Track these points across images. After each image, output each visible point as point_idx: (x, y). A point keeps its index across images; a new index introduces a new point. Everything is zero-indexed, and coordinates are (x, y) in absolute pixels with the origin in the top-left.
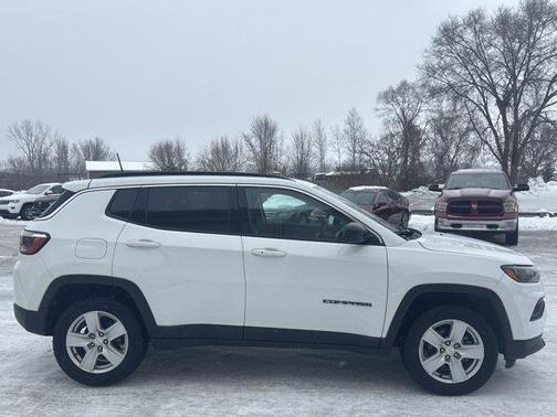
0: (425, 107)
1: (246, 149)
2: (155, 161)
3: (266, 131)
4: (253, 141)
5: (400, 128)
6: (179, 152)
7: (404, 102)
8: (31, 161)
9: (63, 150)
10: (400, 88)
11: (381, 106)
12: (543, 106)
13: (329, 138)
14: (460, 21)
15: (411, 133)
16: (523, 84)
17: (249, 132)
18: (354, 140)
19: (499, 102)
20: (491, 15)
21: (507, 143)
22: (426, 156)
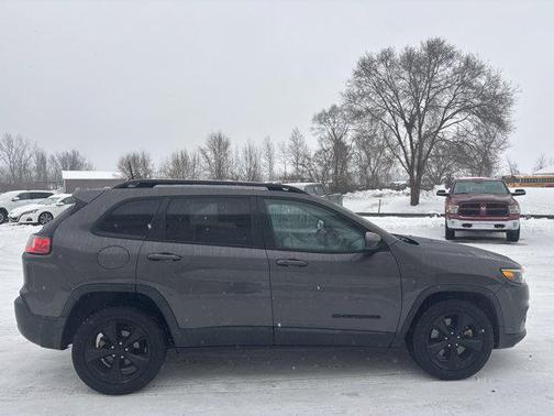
0: (351, 127)
1: (203, 160)
2: (123, 170)
3: (220, 145)
4: (209, 153)
5: (331, 145)
6: (145, 163)
7: (334, 122)
8: (12, 171)
9: (42, 160)
10: (330, 111)
11: (316, 126)
12: (440, 128)
13: (277, 152)
14: (375, 57)
15: (340, 148)
16: (425, 109)
17: (204, 146)
18: (298, 155)
19: (406, 124)
20: (398, 53)
21: (413, 157)
22: (353, 168)
